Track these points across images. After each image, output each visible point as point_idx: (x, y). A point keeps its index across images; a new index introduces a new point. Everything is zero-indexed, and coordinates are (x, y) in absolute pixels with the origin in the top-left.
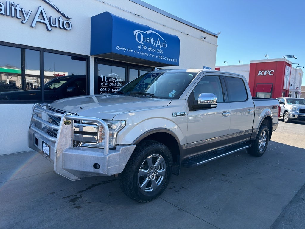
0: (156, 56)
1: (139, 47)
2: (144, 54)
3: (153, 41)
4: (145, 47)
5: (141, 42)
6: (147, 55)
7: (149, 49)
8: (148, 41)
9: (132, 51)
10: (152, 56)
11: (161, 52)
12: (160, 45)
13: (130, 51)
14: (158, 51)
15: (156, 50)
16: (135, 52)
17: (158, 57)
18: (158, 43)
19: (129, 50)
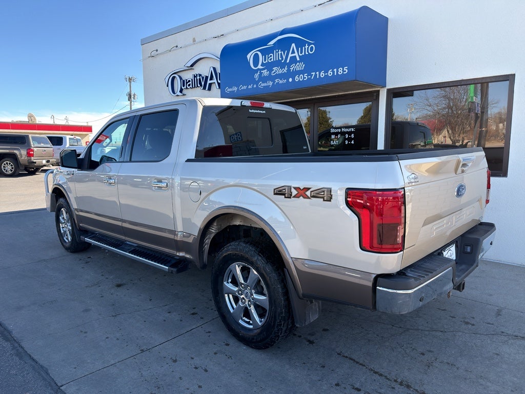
0: (288, 80)
1: (256, 76)
2: (265, 84)
3: (281, 54)
4: (265, 73)
5: (260, 67)
6: (271, 83)
7: (273, 72)
8: (271, 60)
9: (245, 87)
10: (281, 82)
11: (300, 66)
12: (296, 54)
13: (243, 88)
14: (292, 68)
15: (289, 67)
16: (250, 87)
17: (293, 79)
18: (293, 52)
19: (241, 87)
